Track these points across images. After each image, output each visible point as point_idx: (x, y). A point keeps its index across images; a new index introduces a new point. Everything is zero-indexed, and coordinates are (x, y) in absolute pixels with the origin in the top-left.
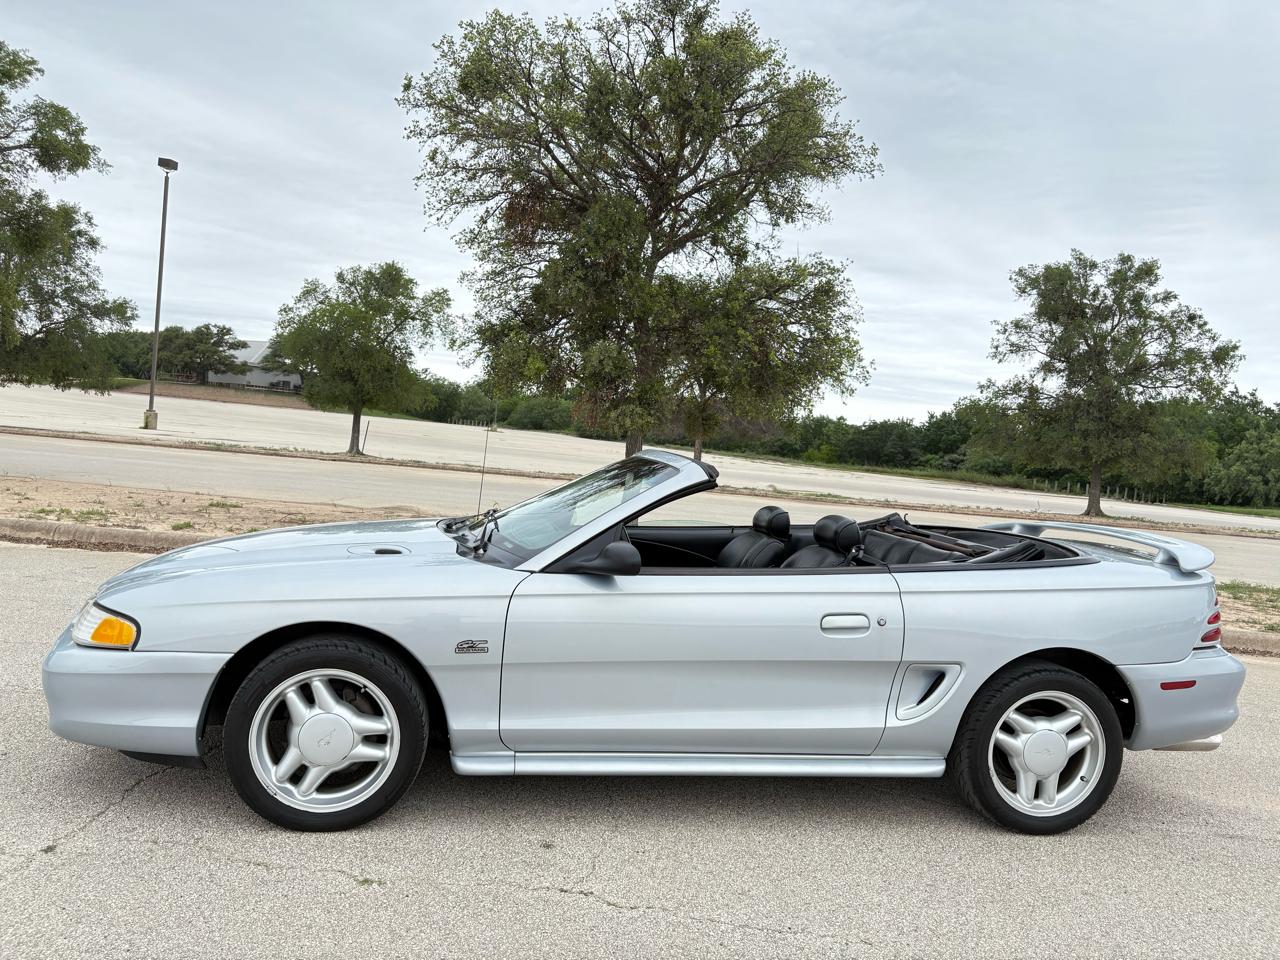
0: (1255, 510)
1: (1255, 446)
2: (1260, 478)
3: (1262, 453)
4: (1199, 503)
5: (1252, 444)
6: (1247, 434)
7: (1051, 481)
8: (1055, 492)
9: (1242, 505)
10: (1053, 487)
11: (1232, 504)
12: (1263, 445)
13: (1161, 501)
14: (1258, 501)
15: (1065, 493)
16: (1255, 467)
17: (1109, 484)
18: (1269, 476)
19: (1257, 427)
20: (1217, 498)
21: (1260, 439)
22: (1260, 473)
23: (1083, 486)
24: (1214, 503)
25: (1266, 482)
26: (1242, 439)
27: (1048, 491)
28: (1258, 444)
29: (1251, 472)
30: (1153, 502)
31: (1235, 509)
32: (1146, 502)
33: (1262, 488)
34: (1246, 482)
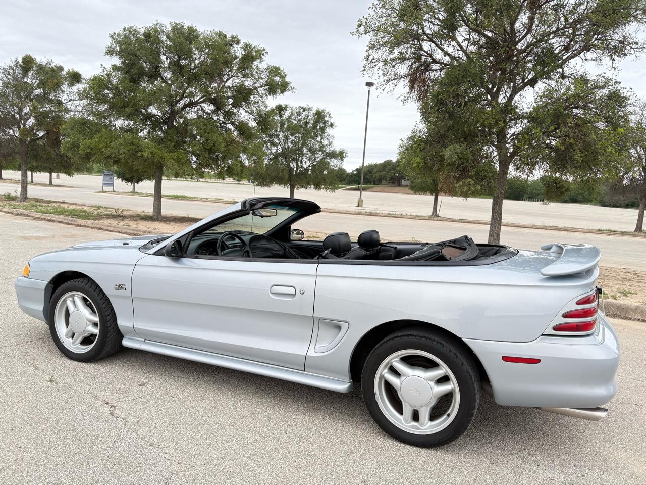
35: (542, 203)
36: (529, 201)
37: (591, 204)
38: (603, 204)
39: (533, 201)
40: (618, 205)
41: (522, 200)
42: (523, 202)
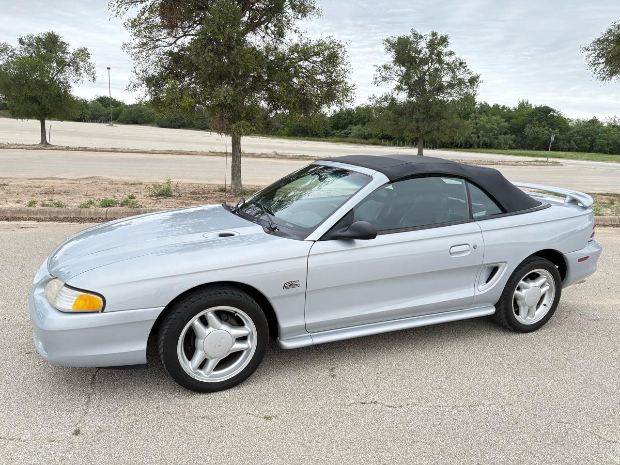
0: (474, 150)
1: (474, 121)
2: (476, 136)
3: (476, 124)
4: (451, 148)
5: (473, 120)
6: (471, 116)
7: (390, 141)
8: (392, 146)
9: (468, 148)
10: (390, 144)
11: (465, 147)
12: (477, 120)
13: (436, 148)
14: (475, 146)
15: (396, 146)
16: (474, 130)
17: (414, 141)
18: (480, 134)
19: (475, 112)
20: (459, 145)
21: (476, 118)
22: (476, 133)
23: (404, 142)
24: (458, 148)
25: (478, 137)
26: (469, 118)
27: (389, 146)
28: (475, 120)
29: (473, 133)
30: (433, 148)
31: (466, 150)
32: (430, 148)
33: (477, 140)
34: (471, 138)
35: (109, 125)
36: (92, 122)
37: (150, 126)
38: (161, 125)
39: (97, 122)
40: (172, 126)
41: (85, 122)
42: (88, 123)
